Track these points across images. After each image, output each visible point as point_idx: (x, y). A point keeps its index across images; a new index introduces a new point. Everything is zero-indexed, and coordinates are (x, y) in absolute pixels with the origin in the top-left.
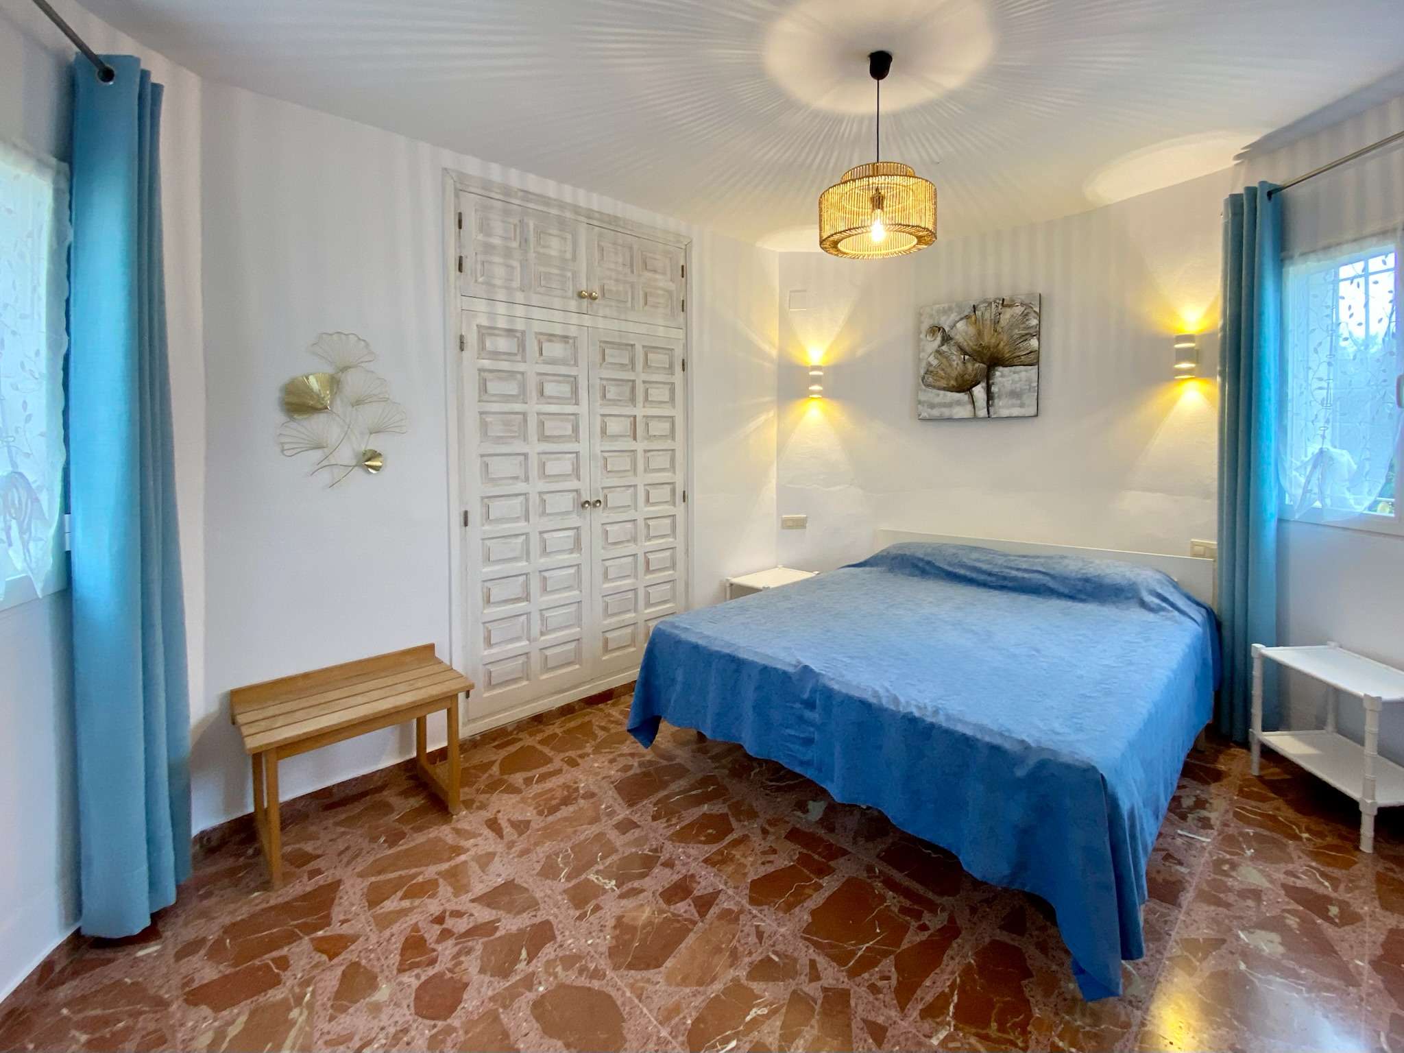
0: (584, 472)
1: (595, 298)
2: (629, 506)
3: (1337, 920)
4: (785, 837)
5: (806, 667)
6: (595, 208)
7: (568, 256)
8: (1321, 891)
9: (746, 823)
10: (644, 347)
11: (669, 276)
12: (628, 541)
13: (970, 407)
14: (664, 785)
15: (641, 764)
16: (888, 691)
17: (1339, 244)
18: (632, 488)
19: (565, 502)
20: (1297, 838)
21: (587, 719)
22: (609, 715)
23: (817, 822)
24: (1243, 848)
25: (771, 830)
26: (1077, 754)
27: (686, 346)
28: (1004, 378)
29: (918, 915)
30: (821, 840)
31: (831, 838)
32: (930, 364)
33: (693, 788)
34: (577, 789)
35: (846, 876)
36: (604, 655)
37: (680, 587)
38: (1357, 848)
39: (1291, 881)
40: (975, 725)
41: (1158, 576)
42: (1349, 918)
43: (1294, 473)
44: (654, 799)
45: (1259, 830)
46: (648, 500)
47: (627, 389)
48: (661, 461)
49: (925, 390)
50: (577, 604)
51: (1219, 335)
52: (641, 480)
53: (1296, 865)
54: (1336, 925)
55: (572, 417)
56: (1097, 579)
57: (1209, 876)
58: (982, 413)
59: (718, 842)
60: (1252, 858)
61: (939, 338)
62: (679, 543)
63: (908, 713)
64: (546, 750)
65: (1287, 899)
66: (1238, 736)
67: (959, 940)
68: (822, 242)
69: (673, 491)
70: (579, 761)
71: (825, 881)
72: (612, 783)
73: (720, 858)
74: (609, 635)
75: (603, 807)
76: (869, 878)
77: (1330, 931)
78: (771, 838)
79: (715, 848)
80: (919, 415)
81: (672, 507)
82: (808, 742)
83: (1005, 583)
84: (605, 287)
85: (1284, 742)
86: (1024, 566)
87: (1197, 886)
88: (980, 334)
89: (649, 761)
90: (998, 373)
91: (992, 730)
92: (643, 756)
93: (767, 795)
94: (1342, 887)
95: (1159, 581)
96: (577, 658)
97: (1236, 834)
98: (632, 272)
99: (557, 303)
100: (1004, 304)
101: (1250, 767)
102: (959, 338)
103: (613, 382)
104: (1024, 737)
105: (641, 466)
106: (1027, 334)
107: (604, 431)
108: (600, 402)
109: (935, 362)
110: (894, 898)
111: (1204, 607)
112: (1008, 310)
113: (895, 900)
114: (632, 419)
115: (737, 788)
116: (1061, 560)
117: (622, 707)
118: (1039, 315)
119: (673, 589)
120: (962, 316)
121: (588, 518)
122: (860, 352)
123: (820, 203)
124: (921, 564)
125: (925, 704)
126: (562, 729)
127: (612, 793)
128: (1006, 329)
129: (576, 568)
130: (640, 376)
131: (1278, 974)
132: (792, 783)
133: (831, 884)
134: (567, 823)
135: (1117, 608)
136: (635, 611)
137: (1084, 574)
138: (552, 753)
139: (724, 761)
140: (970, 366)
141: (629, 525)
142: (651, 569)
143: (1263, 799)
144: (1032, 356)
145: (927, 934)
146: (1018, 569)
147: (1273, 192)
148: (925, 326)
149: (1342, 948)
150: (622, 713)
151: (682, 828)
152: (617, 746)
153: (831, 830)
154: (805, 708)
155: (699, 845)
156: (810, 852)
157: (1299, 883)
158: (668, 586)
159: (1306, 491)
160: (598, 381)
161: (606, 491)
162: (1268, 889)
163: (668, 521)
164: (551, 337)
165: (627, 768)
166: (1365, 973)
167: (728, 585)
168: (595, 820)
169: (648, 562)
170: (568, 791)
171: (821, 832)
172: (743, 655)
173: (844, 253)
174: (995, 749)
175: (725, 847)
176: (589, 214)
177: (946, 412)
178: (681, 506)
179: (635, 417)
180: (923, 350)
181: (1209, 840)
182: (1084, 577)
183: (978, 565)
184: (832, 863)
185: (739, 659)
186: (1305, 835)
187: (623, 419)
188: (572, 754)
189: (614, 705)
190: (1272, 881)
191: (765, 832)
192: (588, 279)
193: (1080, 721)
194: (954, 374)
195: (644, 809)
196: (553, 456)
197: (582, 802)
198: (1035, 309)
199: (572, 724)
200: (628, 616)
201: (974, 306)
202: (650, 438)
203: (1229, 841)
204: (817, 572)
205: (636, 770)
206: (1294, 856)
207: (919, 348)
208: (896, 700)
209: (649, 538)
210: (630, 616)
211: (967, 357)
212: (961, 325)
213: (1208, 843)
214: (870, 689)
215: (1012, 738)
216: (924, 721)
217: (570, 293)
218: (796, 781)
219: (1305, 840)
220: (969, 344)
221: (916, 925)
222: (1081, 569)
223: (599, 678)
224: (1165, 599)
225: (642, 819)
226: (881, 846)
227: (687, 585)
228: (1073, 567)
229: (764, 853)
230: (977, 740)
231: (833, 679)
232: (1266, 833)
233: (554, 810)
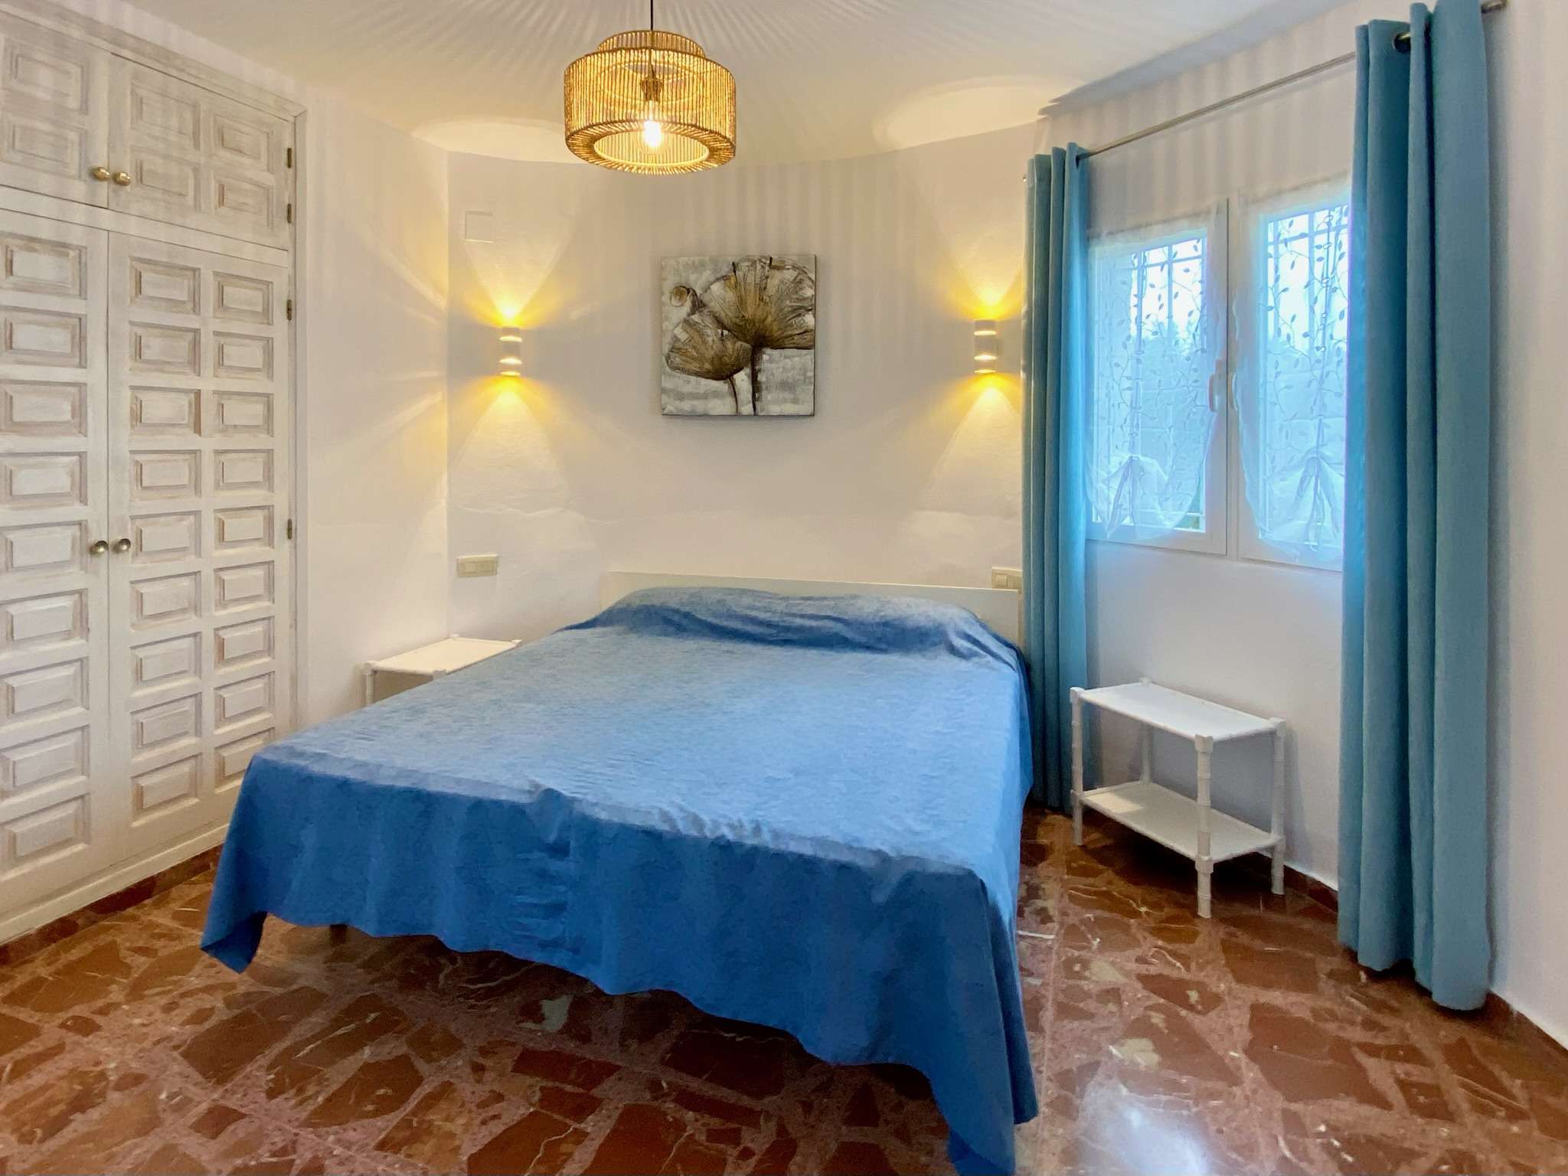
0: (96, 490)
1: (123, 183)
2: (185, 549)
3: (1200, 1007)
4: (515, 1070)
5: (549, 792)
6: (128, 29)
7: (73, 103)
8: (1175, 974)
9: (443, 1062)
10: (216, 274)
11: (264, 160)
12: (184, 610)
13: (730, 400)
14: (283, 1029)
15: (229, 1003)
16: (682, 809)
17: (1148, 225)
18: (192, 517)
19: (61, 544)
20: (1136, 914)
21: (104, 939)
22: (152, 925)
23: (560, 1032)
24: (1088, 939)
25: (488, 1063)
26: (948, 858)
27: (294, 280)
28: (773, 362)
29: (733, 1137)
30: (570, 1060)
31: (587, 1053)
32: (676, 339)
33: (337, 1023)
34: (102, 1075)
35: (620, 1105)
36: (135, 818)
37: (283, 684)
38: (1195, 915)
39: (1143, 969)
40: (811, 839)
41: (965, 614)
42: (1211, 1001)
43: (1101, 484)
44: (263, 1060)
45: (1099, 912)
46: (221, 537)
47: (183, 344)
48: (251, 469)
49: (670, 375)
50: (79, 733)
51: (1023, 322)
52: (210, 501)
53: (1145, 947)
54: (1199, 1012)
55: (74, 390)
56: (896, 623)
57: (1063, 983)
58: (747, 409)
59: (398, 1108)
60: (1102, 949)
61: (688, 305)
62: (281, 611)
63: (718, 838)
64: (25, 1015)
65: (1146, 993)
66: (1053, 800)
67: (798, 1159)
68: (570, 137)
69: (270, 521)
70: (99, 1020)
71: (589, 1125)
72: (176, 1048)
73: (407, 1133)
74: (144, 782)
75: (163, 1096)
76: (655, 1099)
77: (1198, 1022)
78: (489, 1076)
79: (394, 1118)
80: (664, 409)
81: (268, 548)
82: (556, 909)
83: (789, 636)
84: (145, 168)
85: (1106, 800)
86: (810, 611)
87: (1054, 1000)
88: (741, 302)
89: (248, 994)
90: (765, 357)
91: (837, 843)
92: (233, 986)
93: (472, 1007)
94: (1193, 966)
95: (966, 621)
96: (82, 829)
97: (1077, 923)
98: (197, 146)
99: (45, 182)
100: (773, 265)
101: (1073, 838)
102: (715, 306)
103: (156, 331)
104: (877, 845)
105: (208, 476)
106: (801, 308)
107: (137, 417)
108: (129, 363)
109: (683, 336)
110: (697, 1120)
111: (1014, 649)
112: (777, 273)
113: (699, 1123)
114: (192, 396)
115: (417, 1006)
116: (852, 602)
117: (176, 906)
118: (815, 283)
119: (270, 690)
120: (718, 275)
121: (103, 571)
122: (575, 314)
123: (567, 77)
124: (676, 618)
125: (740, 821)
126: (52, 969)
127: (178, 1066)
128: (775, 299)
129: (78, 664)
130: (209, 323)
131: (1161, 1089)
132: (508, 978)
133: (597, 1127)
134: (91, 1145)
135: (924, 656)
136: (198, 732)
137: (882, 617)
138: (38, 1016)
139: (387, 967)
140: (729, 345)
141: (186, 583)
142: (227, 656)
143: (1095, 873)
144: (808, 337)
145: (753, 1161)
146: (802, 616)
147: (1081, 157)
148: (669, 284)
149: (1212, 1040)
150: (176, 916)
151: (328, 1100)
152: (175, 978)
153: (585, 1038)
154: (550, 857)
155: (366, 1122)
156: (557, 1084)
157: (1153, 970)
158: (259, 685)
159: (1117, 506)
160: (127, 327)
161: (138, 522)
162: (1126, 984)
163: (260, 572)
164: (31, 243)
165: (200, 1016)
166: (1243, 1065)
167: (368, 673)
168: (149, 1124)
169: (221, 646)
170: (81, 1084)
171: (570, 1046)
172: (434, 787)
173: (599, 158)
174: (843, 868)
175: (414, 1113)
176: (117, 37)
177: (700, 406)
178: (284, 546)
179: (198, 393)
180: (667, 319)
181: (1052, 937)
182: (883, 620)
183: (753, 613)
184: (596, 1092)
185: (429, 795)
186: (1143, 909)
187: (173, 395)
188: (80, 1010)
189: (157, 905)
190: (1127, 974)
191: (478, 1069)
192: (111, 148)
193: (935, 812)
194: (709, 354)
195: (249, 1082)
196: (31, 460)
197: (114, 1097)
198: (810, 275)
199: (75, 954)
200: (185, 742)
201: (733, 264)
202: (225, 429)
203: (1072, 933)
204: (518, 641)
205: (222, 1013)
206: (1139, 936)
207: (660, 317)
208: (697, 821)
209: (222, 603)
210: (187, 743)
211: (726, 332)
212: (717, 288)
213: (1053, 940)
214: (656, 811)
215: (863, 849)
216: (741, 845)
217: (73, 170)
218: (518, 974)
219: (1144, 915)
220: (728, 315)
221: (735, 1153)
222: (878, 611)
223: (126, 862)
224: (976, 642)
225: (246, 1101)
226: (665, 1042)
227: (294, 681)
228: (867, 609)
229: (483, 1105)
230: (821, 860)
231: (596, 804)
232: (1107, 914)
233: (56, 1126)
